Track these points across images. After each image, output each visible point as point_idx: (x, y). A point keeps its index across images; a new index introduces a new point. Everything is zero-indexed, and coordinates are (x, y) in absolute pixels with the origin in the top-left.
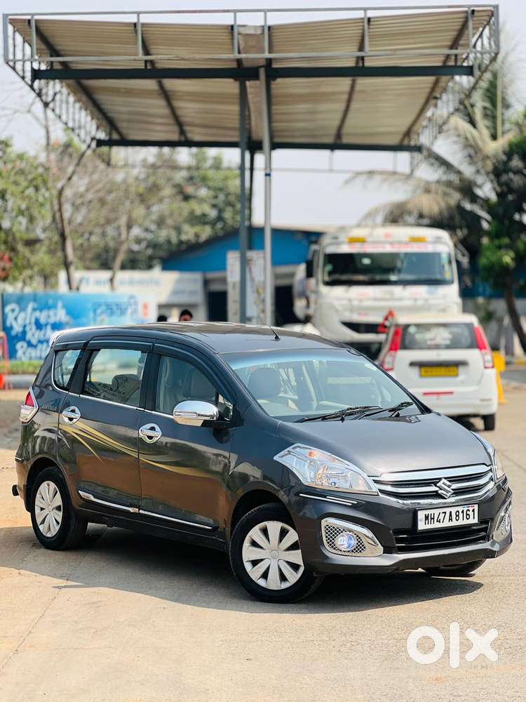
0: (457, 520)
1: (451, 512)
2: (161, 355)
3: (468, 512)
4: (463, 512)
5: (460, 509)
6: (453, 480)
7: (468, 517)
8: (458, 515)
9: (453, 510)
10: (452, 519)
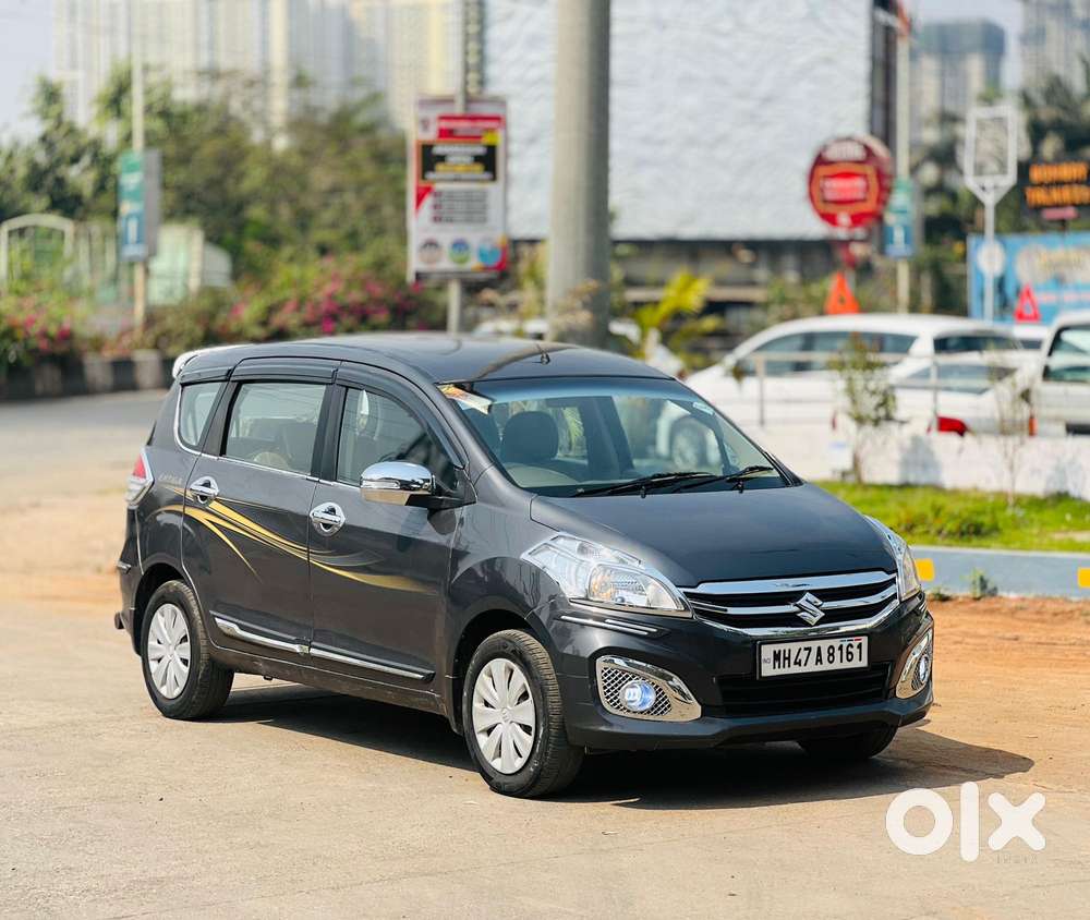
0: (831, 662)
1: (819, 649)
2: (347, 388)
3: (850, 649)
4: (841, 648)
5: (836, 643)
6: (825, 595)
7: (850, 657)
8: (832, 654)
9: (825, 644)
10: (821, 661)
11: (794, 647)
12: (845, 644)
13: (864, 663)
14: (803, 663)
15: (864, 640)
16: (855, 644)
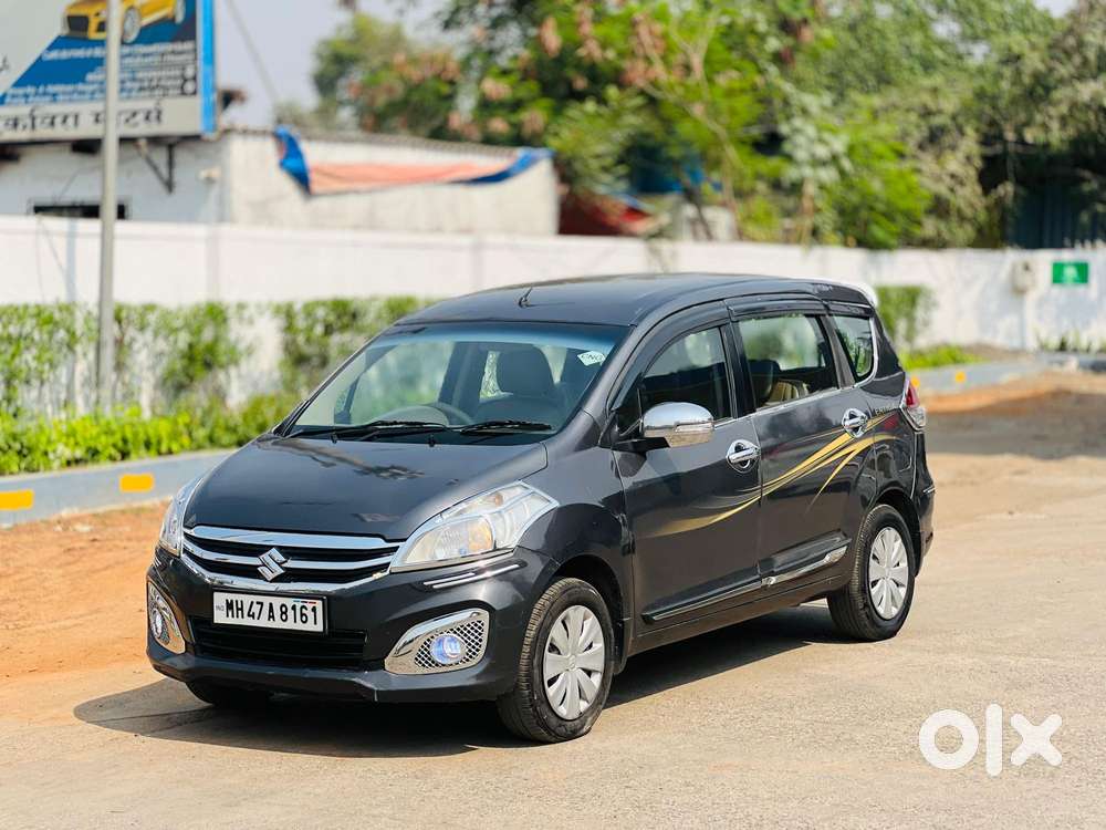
0: (283, 621)
1: (271, 604)
3: (304, 611)
4: (294, 608)
5: (289, 602)
6: (289, 552)
7: (304, 619)
8: (285, 613)
9: (277, 602)
10: (273, 617)
11: (247, 599)
12: (299, 606)
13: (319, 628)
14: (256, 616)
15: (319, 605)
16: (310, 606)
